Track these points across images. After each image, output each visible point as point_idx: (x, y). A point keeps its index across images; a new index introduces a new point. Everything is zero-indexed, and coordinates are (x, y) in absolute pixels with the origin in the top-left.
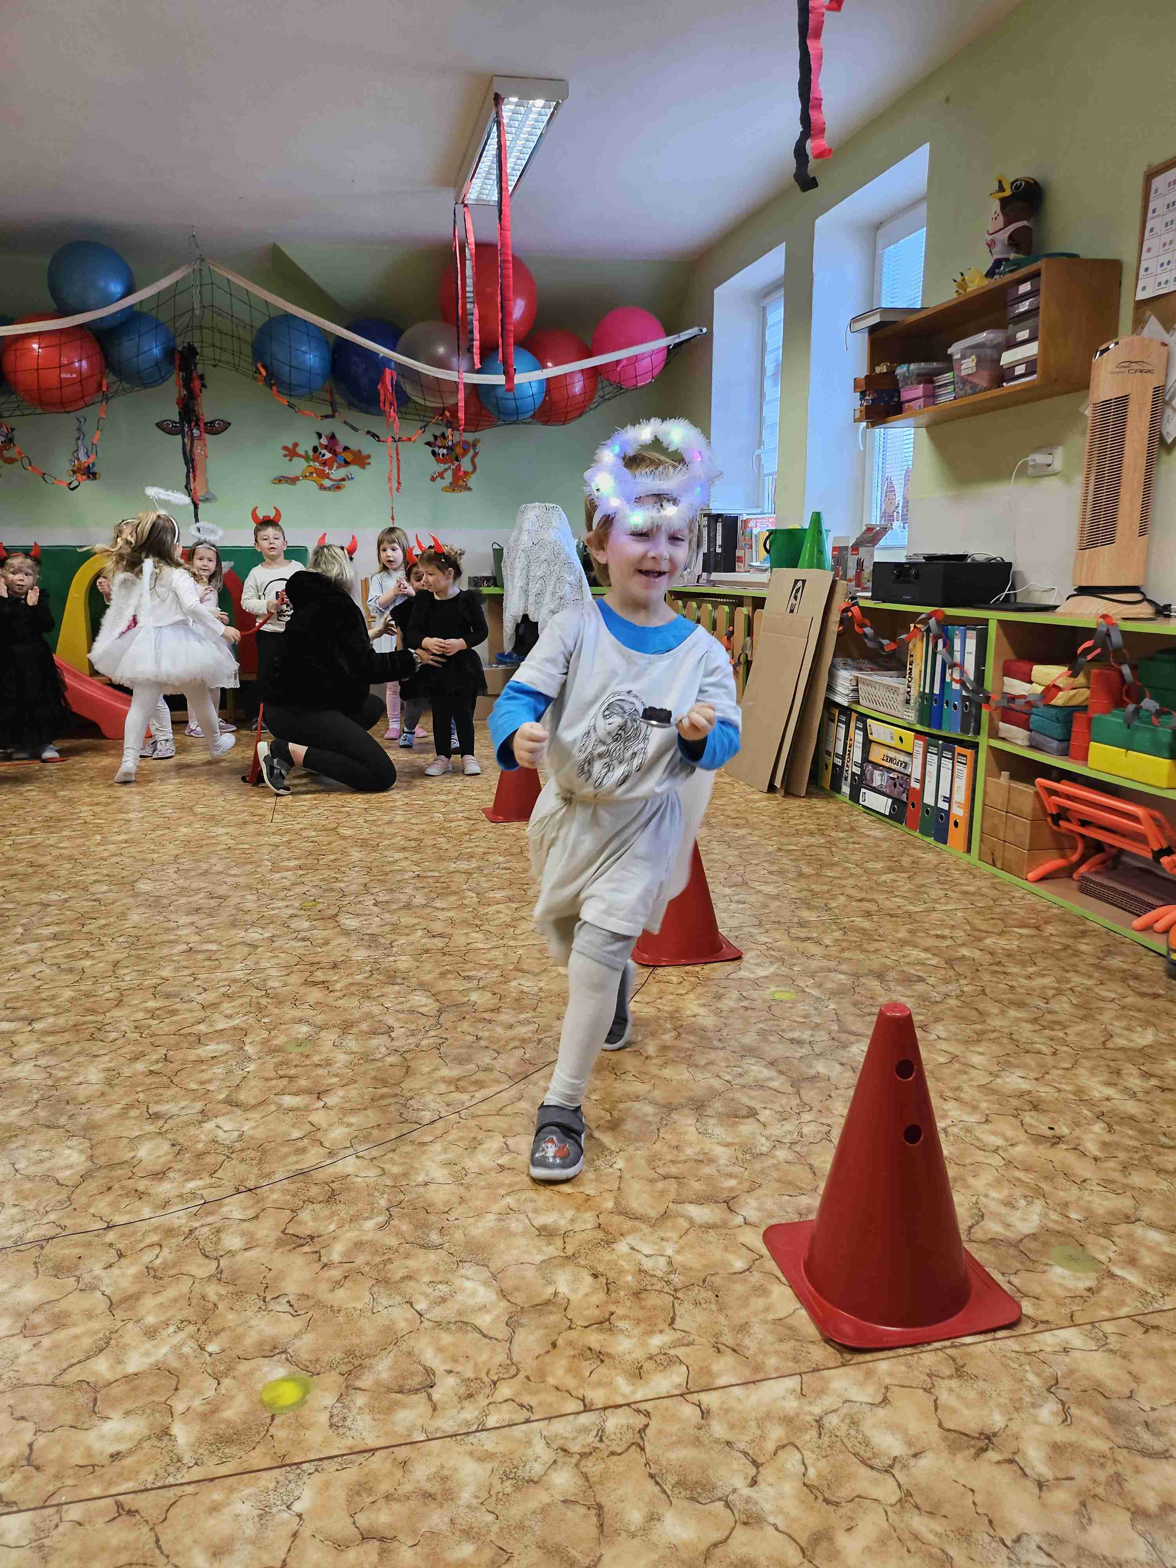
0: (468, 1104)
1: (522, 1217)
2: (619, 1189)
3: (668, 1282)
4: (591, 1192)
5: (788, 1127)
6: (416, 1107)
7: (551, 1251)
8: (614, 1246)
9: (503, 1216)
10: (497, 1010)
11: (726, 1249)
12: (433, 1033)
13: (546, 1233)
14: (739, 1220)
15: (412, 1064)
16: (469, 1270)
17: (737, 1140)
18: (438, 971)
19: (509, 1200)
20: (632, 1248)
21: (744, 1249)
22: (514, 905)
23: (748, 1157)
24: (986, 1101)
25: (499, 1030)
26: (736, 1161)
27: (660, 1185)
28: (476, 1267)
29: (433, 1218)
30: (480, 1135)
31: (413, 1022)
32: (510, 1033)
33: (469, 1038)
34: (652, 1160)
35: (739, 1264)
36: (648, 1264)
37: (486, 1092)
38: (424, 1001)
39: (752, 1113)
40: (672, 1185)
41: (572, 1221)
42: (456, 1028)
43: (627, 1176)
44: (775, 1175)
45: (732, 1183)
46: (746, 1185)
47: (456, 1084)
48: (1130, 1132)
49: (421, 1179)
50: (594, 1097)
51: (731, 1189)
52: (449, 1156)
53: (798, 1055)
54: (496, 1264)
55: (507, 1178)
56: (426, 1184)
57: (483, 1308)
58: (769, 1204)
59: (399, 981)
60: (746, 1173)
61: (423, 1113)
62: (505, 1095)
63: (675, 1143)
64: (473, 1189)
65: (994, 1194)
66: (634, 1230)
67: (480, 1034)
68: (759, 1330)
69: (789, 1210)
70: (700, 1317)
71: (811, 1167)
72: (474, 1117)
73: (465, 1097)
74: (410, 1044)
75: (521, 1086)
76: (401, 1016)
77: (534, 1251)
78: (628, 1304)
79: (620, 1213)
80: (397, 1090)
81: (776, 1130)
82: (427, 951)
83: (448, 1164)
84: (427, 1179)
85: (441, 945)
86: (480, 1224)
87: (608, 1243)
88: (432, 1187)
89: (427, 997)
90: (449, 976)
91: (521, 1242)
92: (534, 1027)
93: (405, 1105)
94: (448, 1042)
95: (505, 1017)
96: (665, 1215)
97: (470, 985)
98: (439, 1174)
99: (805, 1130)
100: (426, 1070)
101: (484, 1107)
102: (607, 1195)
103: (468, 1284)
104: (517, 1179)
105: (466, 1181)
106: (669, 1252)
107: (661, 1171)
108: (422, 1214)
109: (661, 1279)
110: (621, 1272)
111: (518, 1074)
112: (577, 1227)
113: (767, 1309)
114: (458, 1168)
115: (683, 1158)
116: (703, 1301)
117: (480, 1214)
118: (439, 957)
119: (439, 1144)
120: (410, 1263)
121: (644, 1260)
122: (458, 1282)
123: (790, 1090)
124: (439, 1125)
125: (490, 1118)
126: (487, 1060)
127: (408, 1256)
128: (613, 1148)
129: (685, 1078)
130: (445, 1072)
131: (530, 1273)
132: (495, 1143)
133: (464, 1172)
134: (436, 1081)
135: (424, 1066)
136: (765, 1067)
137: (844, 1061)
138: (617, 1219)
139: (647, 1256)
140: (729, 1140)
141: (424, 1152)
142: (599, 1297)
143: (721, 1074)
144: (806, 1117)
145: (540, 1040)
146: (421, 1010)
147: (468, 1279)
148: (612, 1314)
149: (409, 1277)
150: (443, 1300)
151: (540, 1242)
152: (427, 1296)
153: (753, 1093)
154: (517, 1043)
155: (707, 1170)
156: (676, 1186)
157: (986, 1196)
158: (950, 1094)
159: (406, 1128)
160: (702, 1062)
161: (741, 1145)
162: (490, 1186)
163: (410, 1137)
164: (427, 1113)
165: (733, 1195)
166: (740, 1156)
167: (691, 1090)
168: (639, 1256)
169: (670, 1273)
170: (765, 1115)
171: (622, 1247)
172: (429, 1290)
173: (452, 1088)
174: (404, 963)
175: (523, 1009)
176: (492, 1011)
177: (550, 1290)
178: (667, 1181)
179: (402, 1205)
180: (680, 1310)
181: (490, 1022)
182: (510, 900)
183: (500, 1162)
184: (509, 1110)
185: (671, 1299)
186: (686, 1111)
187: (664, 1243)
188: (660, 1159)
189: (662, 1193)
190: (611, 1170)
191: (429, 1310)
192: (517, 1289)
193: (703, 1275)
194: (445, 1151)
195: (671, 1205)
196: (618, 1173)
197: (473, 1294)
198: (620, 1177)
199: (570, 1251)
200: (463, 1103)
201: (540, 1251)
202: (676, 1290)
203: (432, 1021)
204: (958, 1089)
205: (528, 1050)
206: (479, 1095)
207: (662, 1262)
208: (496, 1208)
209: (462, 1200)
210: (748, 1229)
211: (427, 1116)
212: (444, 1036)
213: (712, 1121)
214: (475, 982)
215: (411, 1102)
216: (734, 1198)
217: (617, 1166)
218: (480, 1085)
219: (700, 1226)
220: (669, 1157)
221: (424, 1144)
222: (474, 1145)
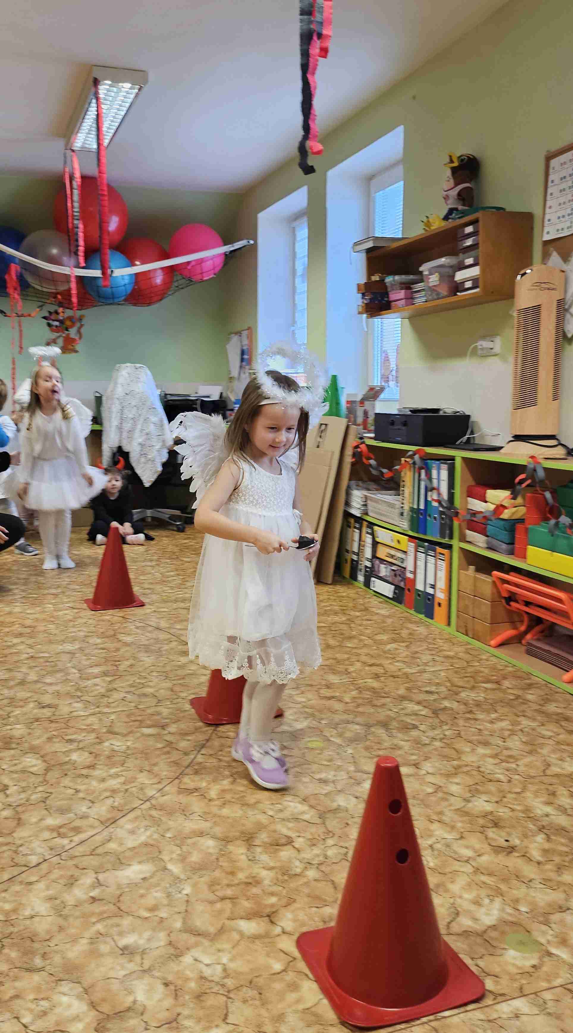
0: (67, 847)
1: (109, 939)
2: (186, 911)
3: (223, 986)
4: (164, 915)
5: (316, 851)
6: (25, 853)
7: (131, 966)
8: (181, 959)
9: (93, 941)
10: (92, 767)
11: (268, 955)
12: (40, 789)
13: (127, 952)
14: (278, 930)
15: (23, 817)
16: (65, 987)
17: (278, 864)
18: (46, 736)
19: (99, 927)
20: (196, 960)
21: (282, 954)
22: (109, 679)
23: (286, 877)
24: (461, 822)
25: (94, 783)
26: (276, 882)
27: (218, 906)
28: (72, 985)
29: (36, 945)
30: (77, 873)
31: (24, 781)
32: (103, 786)
33: (71, 791)
34: (212, 884)
35: (278, 967)
36: (207, 972)
37: (83, 836)
38: (34, 762)
39: (290, 841)
40: (228, 905)
41: (149, 940)
42: (58, 783)
43: (193, 900)
44: (306, 891)
45: (273, 900)
46: (284, 901)
47: (58, 831)
48: (563, 840)
49: (27, 913)
50: (168, 835)
51: (272, 905)
52: (51, 892)
53: (324, 792)
54: (88, 980)
55: (97, 908)
56: (32, 917)
57: (77, 1018)
58: (301, 916)
59: (14, 746)
60: (285, 891)
61: (30, 857)
62: (97, 838)
63: (229, 870)
64: (71, 920)
65: (466, 896)
66: (196, 945)
67: (79, 787)
68: (292, 1019)
69: (316, 919)
70: (248, 1012)
71: (333, 882)
72: (73, 858)
73: (65, 841)
74: (22, 799)
75: (111, 829)
76: (15, 776)
77: (119, 968)
78: (192, 1005)
79: (186, 931)
80: (9, 839)
81: (307, 855)
82: (37, 720)
83: (51, 899)
84: (33, 913)
85: (49, 714)
86: (75, 949)
87: (177, 956)
88: (36, 919)
89: (37, 759)
90: (55, 740)
91: (108, 961)
92: (122, 779)
93: (16, 852)
94: (53, 796)
95: (97, 773)
96: (222, 931)
97: (72, 747)
98: (42, 908)
99: (330, 853)
100: (34, 820)
101: (81, 849)
102: (176, 916)
103: (65, 999)
104: (105, 908)
105: (65, 912)
106: (225, 960)
107: (220, 894)
108: (28, 943)
109: (217, 983)
110: (187, 979)
111: (109, 819)
112: (154, 944)
113: (298, 1001)
114: (58, 902)
115: (236, 882)
116: (249, 999)
117: (74, 940)
118: (46, 724)
119: (43, 882)
120: (17, 984)
121: (204, 969)
122: (56, 998)
123: (319, 821)
124: (44, 866)
125: (86, 858)
126: (84, 809)
127: (16, 979)
128: (182, 877)
129: (238, 815)
130: (51, 821)
131: (115, 986)
132: (88, 879)
133: (63, 906)
134: (42, 830)
135: (32, 817)
136: (300, 803)
137: (358, 795)
138: (185, 936)
139: (207, 965)
140: (272, 864)
141: (30, 891)
142: (168, 1002)
143: (266, 810)
144: (330, 842)
145: (126, 790)
146: (31, 770)
147: (65, 994)
148: (179, 1014)
149: (17, 997)
150: (45, 1013)
151: (123, 960)
152: (31, 1011)
153: (291, 825)
154: (108, 794)
155: (255, 890)
156: (230, 905)
157: (461, 897)
158: (435, 817)
159: (16, 871)
160: (252, 801)
161: (281, 868)
162: (85, 916)
163: (19, 879)
164: (33, 857)
165: (274, 910)
166: (280, 877)
167: (243, 825)
168: (201, 966)
169: (225, 978)
170: (299, 842)
171: (187, 959)
172: (33, 1006)
173: (55, 835)
174: (19, 730)
175: (113, 765)
176: (89, 767)
177: (131, 999)
178: (224, 902)
179: (12, 936)
180: (232, 1008)
181: (87, 777)
182: (105, 674)
183: (92, 894)
184: (100, 850)
185: (225, 999)
186: (239, 842)
187: (220, 954)
188: (219, 884)
189: (221, 912)
190: (180, 895)
191: (32, 1023)
192: (104, 1000)
193: (250, 977)
194: (48, 888)
195: (227, 922)
196: (186, 898)
197: (69, 1006)
198: (187, 901)
199: (146, 966)
200: (64, 846)
201: (123, 968)
202: (229, 992)
203: (41, 779)
204: (441, 813)
205: (117, 799)
206: (77, 839)
207: (219, 968)
208: (87, 934)
209: (61, 929)
210: (284, 937)
211: (34, 860)
212: (49, 791)
213: (259, 850)
214: (76, 744)
215: (21, 849)
216: (274, 912)
217: (185, 892)
218: (77, 830)
219: (249, 938)
220: (225, 882)
221: (30, 883)
222: (71, 882)
